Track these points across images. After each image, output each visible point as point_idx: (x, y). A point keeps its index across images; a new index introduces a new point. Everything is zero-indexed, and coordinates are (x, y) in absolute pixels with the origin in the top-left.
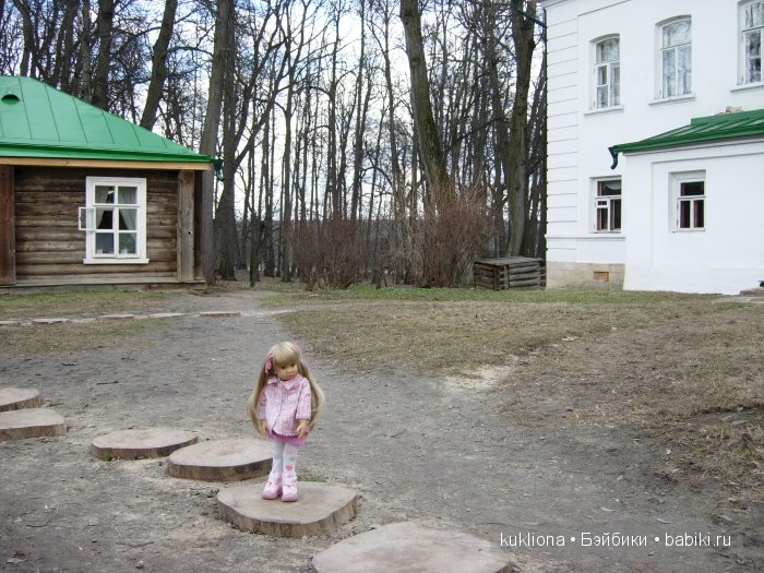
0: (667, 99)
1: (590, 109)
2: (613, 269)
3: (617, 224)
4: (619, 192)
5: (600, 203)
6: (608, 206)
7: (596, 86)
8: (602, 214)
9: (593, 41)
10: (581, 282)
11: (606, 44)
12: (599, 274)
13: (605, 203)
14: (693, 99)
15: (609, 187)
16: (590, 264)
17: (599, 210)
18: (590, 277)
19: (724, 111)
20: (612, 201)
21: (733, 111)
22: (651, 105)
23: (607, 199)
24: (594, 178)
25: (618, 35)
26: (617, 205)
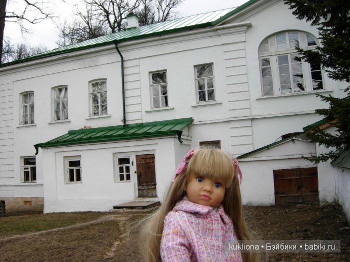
0: (57, 122)
1: (20, 125)
2: (33, 200)
3: (34, 178)
4: (34, 163)
5: (25, 169)
6: (29, 170)
7: (22, 114)
8: (26, 174)
9: (21, 94)
10: (17, 206)
11: (27, 95)
12: (27, 202)
13: (28, 168)
14: (69, 122)
15: (29, 161)
16: (22, 198)
17: (24, 172)
18: (22, 204)
19: (83, 128)
20: (31, 168)
21: (87, 128)
22: (49, 124)
23: (29, 167)
24: (21, 157)
25: (33, 91)
26: (34, 169)
